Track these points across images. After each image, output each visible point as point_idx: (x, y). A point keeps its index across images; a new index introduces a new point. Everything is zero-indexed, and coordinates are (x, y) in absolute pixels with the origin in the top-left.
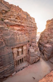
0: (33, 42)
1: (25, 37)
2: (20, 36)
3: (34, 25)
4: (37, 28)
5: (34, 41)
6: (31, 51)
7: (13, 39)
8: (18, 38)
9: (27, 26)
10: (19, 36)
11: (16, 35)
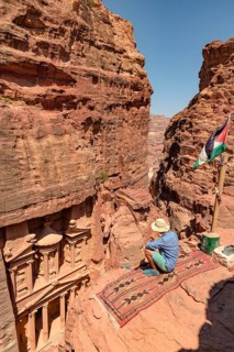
0: (132, 184)
1: (79, 151)
2: (51, 139)
3: (130, 72)
4: (151, 92)
5: (134, 177)
6: (123, 241)
7: (6, 162)
8: (37, 157)
9: (89, 74)
10: (44, 143)
11: (21, 132)
